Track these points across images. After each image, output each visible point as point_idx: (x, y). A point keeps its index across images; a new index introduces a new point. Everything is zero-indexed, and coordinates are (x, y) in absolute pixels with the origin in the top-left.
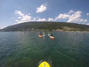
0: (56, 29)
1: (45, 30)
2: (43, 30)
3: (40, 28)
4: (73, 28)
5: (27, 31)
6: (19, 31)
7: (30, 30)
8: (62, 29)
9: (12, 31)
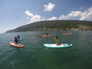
0: (71, 28)
1: (58, 29)
2: (56, 29)
3: (53, 27)
4: (89, 27)
5: (38, 30)
6: (30, 30)
7: (42, 29)
8: (77, 27)
9: (22, 31)
